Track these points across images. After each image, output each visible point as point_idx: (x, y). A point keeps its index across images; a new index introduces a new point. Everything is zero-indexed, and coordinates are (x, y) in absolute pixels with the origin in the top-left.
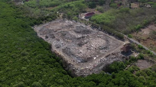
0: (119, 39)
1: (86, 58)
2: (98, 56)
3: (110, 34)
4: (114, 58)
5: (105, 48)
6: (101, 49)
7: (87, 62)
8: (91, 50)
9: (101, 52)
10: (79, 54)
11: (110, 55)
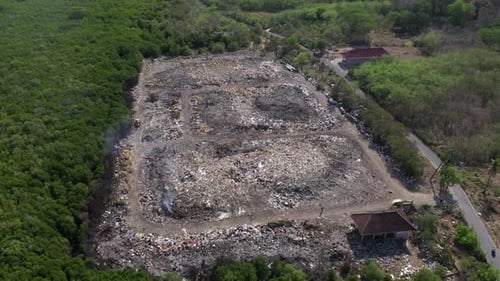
0: (395, 175)
1: (191, 205)
2: (241, 211)
3: (379, 143)
4: (296, 243)
5: (297, 190)
6: (279, 192)
7: (181, 217)
8: (237, 180)
9: (270, 201)
10: (183, 180)
11: (290, 224)
